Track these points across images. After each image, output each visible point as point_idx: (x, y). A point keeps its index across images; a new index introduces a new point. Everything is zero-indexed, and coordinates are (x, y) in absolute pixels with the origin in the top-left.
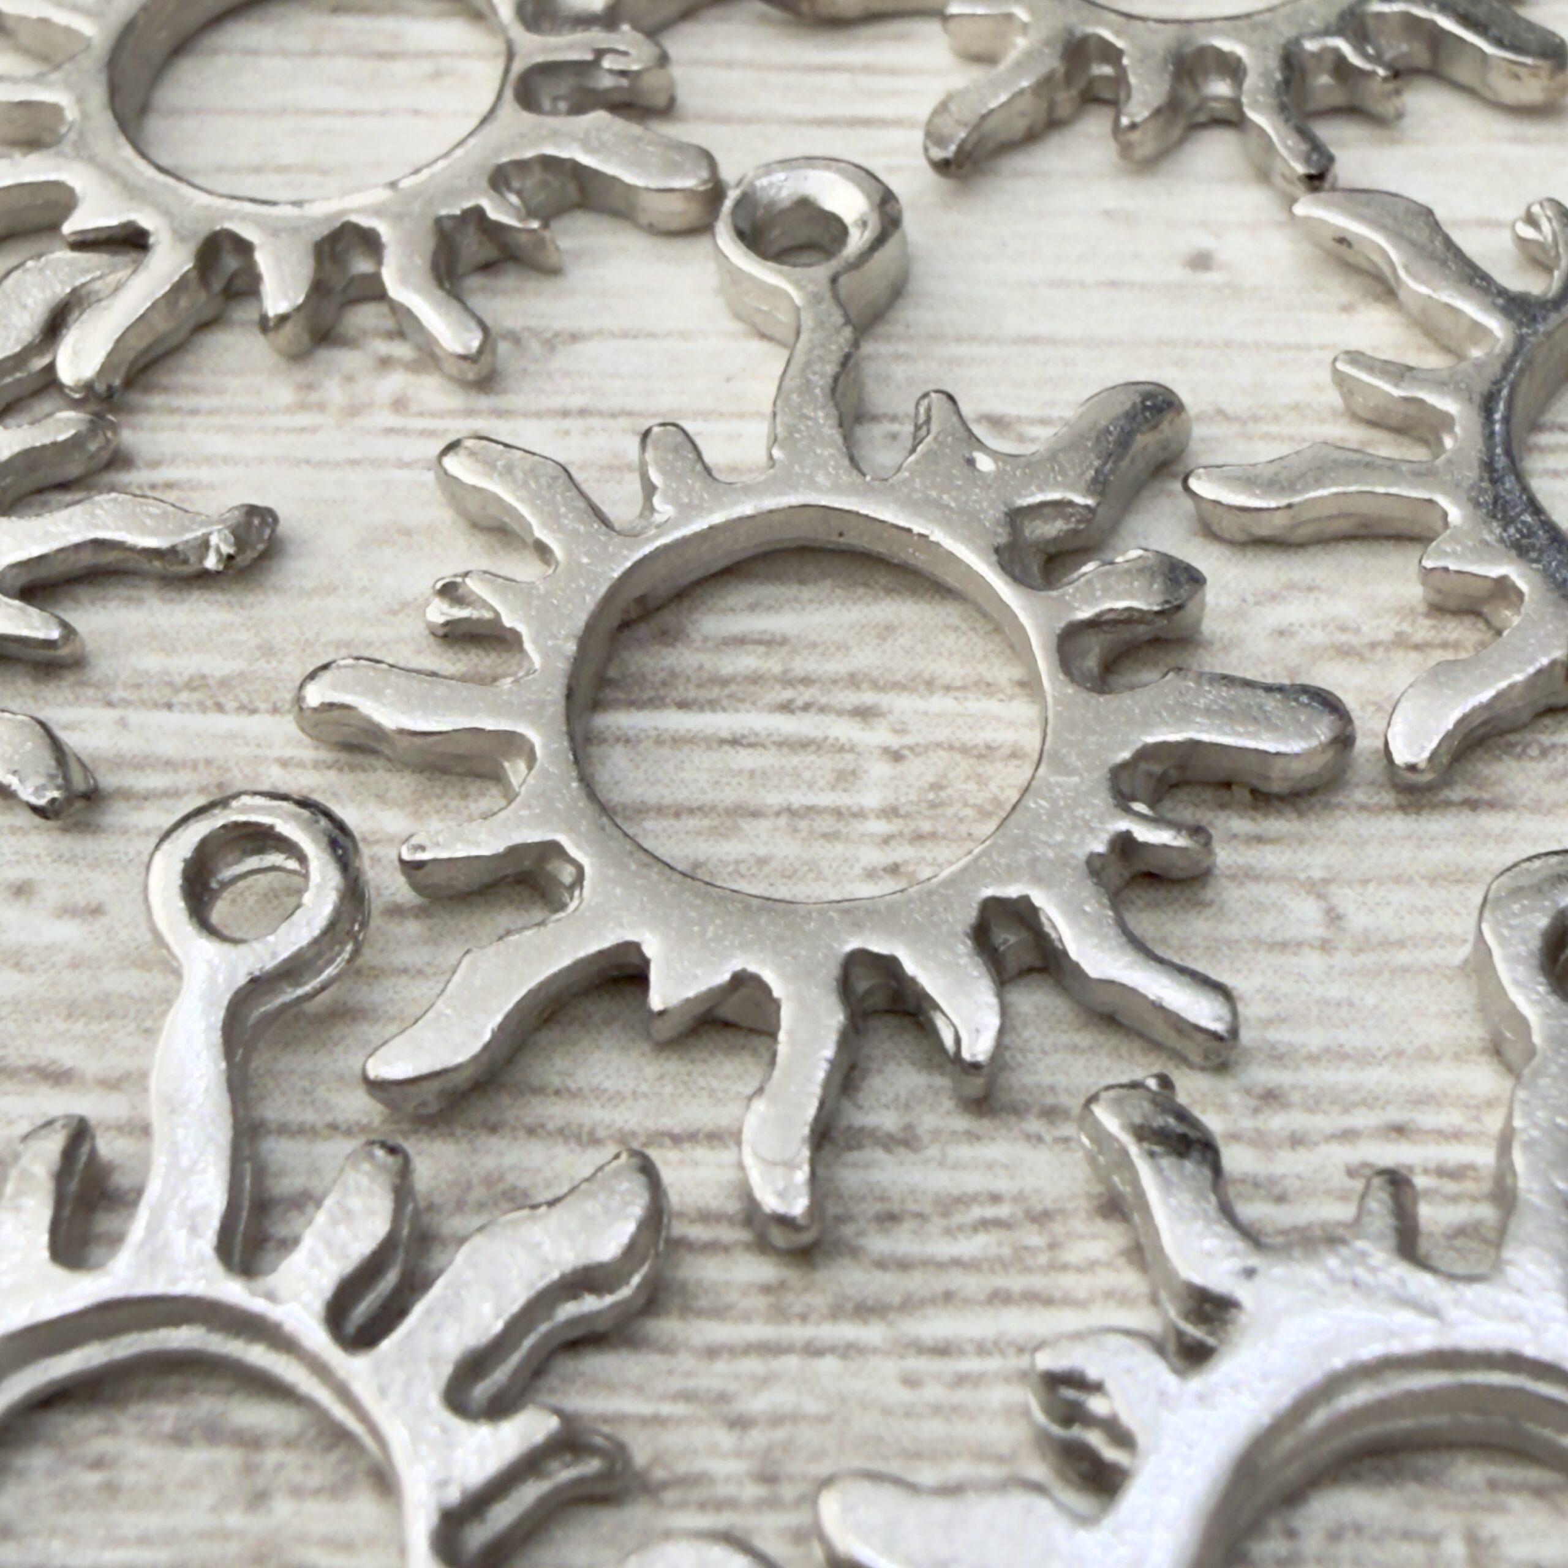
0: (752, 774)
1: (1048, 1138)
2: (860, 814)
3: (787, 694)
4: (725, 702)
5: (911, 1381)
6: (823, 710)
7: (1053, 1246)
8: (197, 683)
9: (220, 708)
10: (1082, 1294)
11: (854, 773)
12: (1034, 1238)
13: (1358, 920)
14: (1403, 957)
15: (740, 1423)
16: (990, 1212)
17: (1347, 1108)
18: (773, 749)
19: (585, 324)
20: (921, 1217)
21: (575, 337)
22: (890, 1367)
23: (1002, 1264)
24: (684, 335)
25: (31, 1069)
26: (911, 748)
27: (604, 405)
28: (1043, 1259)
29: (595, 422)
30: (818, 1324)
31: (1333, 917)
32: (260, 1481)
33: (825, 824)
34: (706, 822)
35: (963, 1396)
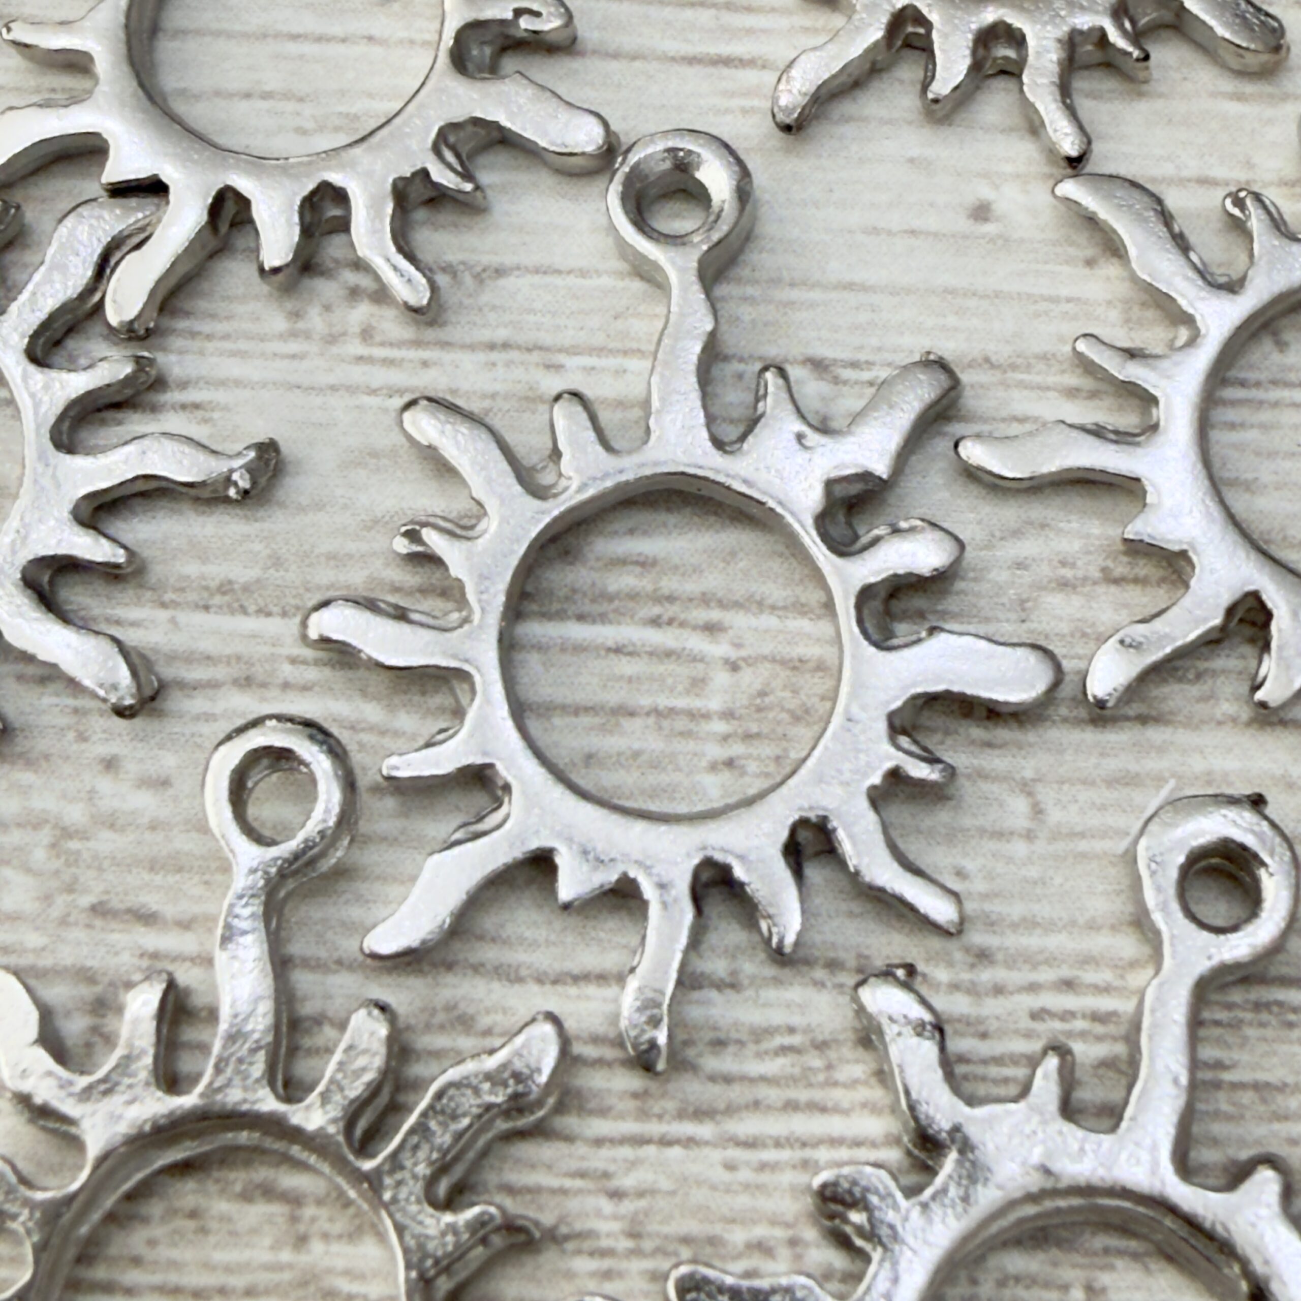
0: (630, 680)
1: (829, 984)
2: (706, 716)
3: (656, 610)
4: (611, 616)
5: (730, 1167)
6: (683, 625)
7: (829, 1067)
8: (225, 588)
9: (244, 611)
10: (846, 1105)
11: (703, 680)
12: (816, 1061)
13: (1055, 816)
14: (1083, 845)
15: (616, 1195)
16: (787, 1040)
17: (1035, 966)
18: (646, 658)
19: (508, 260)
20: (741, 1043)
21: (500, 272)
22: (716, 1155)
23: (792, 1080)
24: (583, 273)
25: (129, 911)
26: (744, 659)
27: (522, 338)
28: (821, 1077)
29: (514, 355)
30: (669, 1123)
31: (1037, 811)
32: (302, 1228)
33: (681, 724)
34: (597, 720)
35: (765, 1178)
